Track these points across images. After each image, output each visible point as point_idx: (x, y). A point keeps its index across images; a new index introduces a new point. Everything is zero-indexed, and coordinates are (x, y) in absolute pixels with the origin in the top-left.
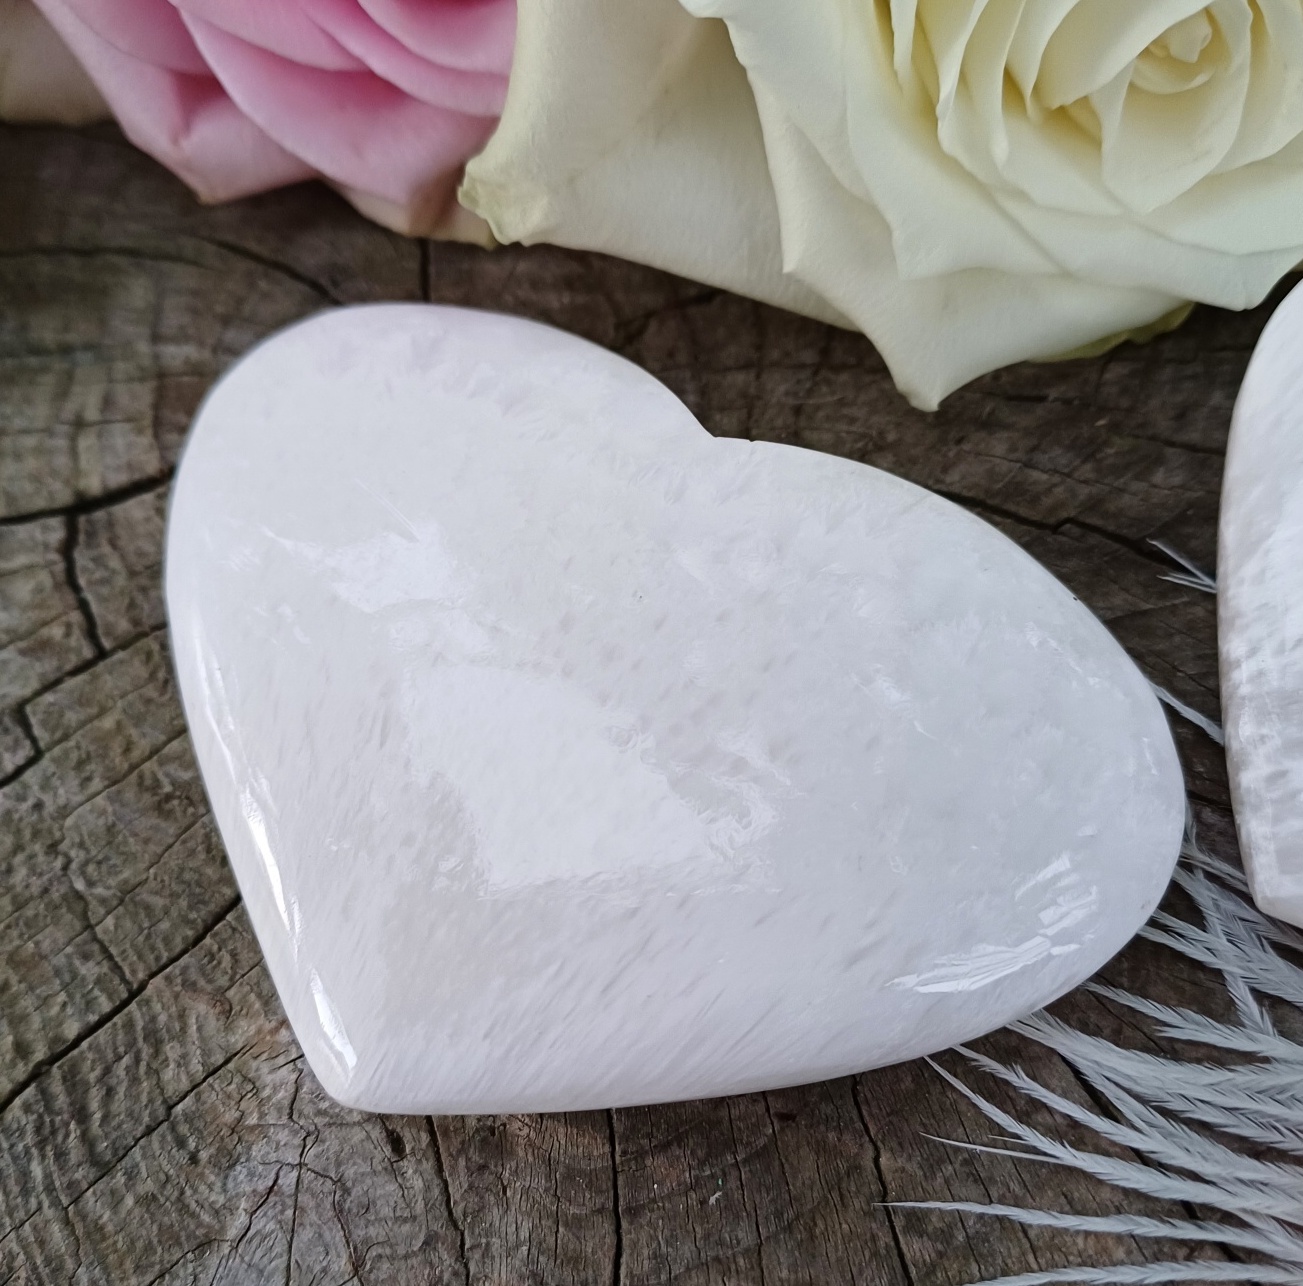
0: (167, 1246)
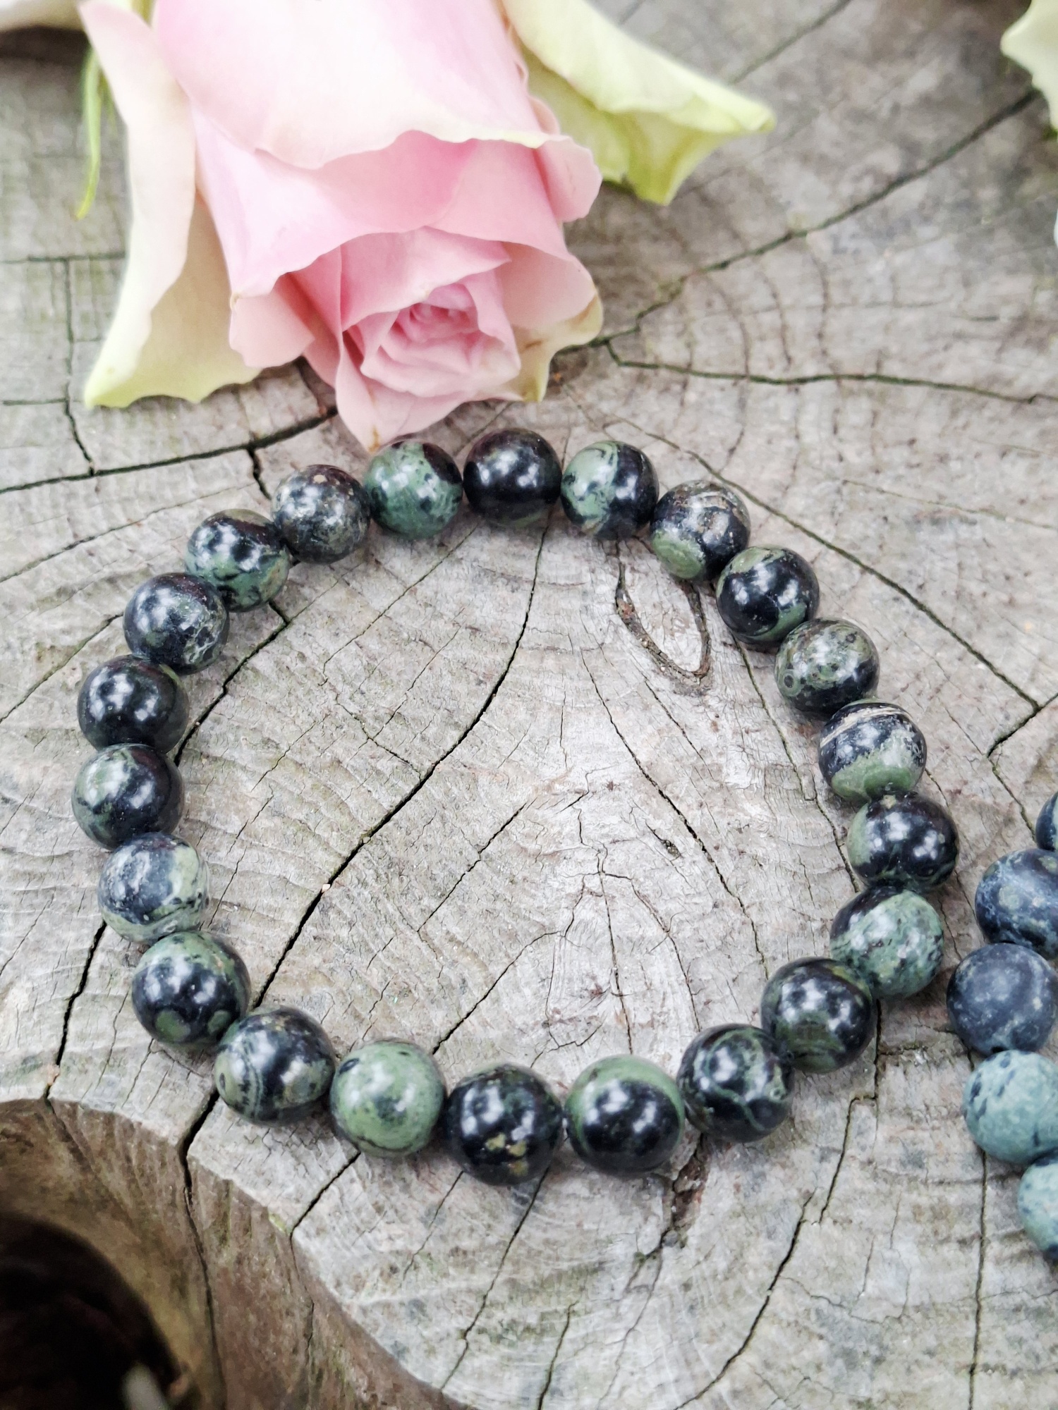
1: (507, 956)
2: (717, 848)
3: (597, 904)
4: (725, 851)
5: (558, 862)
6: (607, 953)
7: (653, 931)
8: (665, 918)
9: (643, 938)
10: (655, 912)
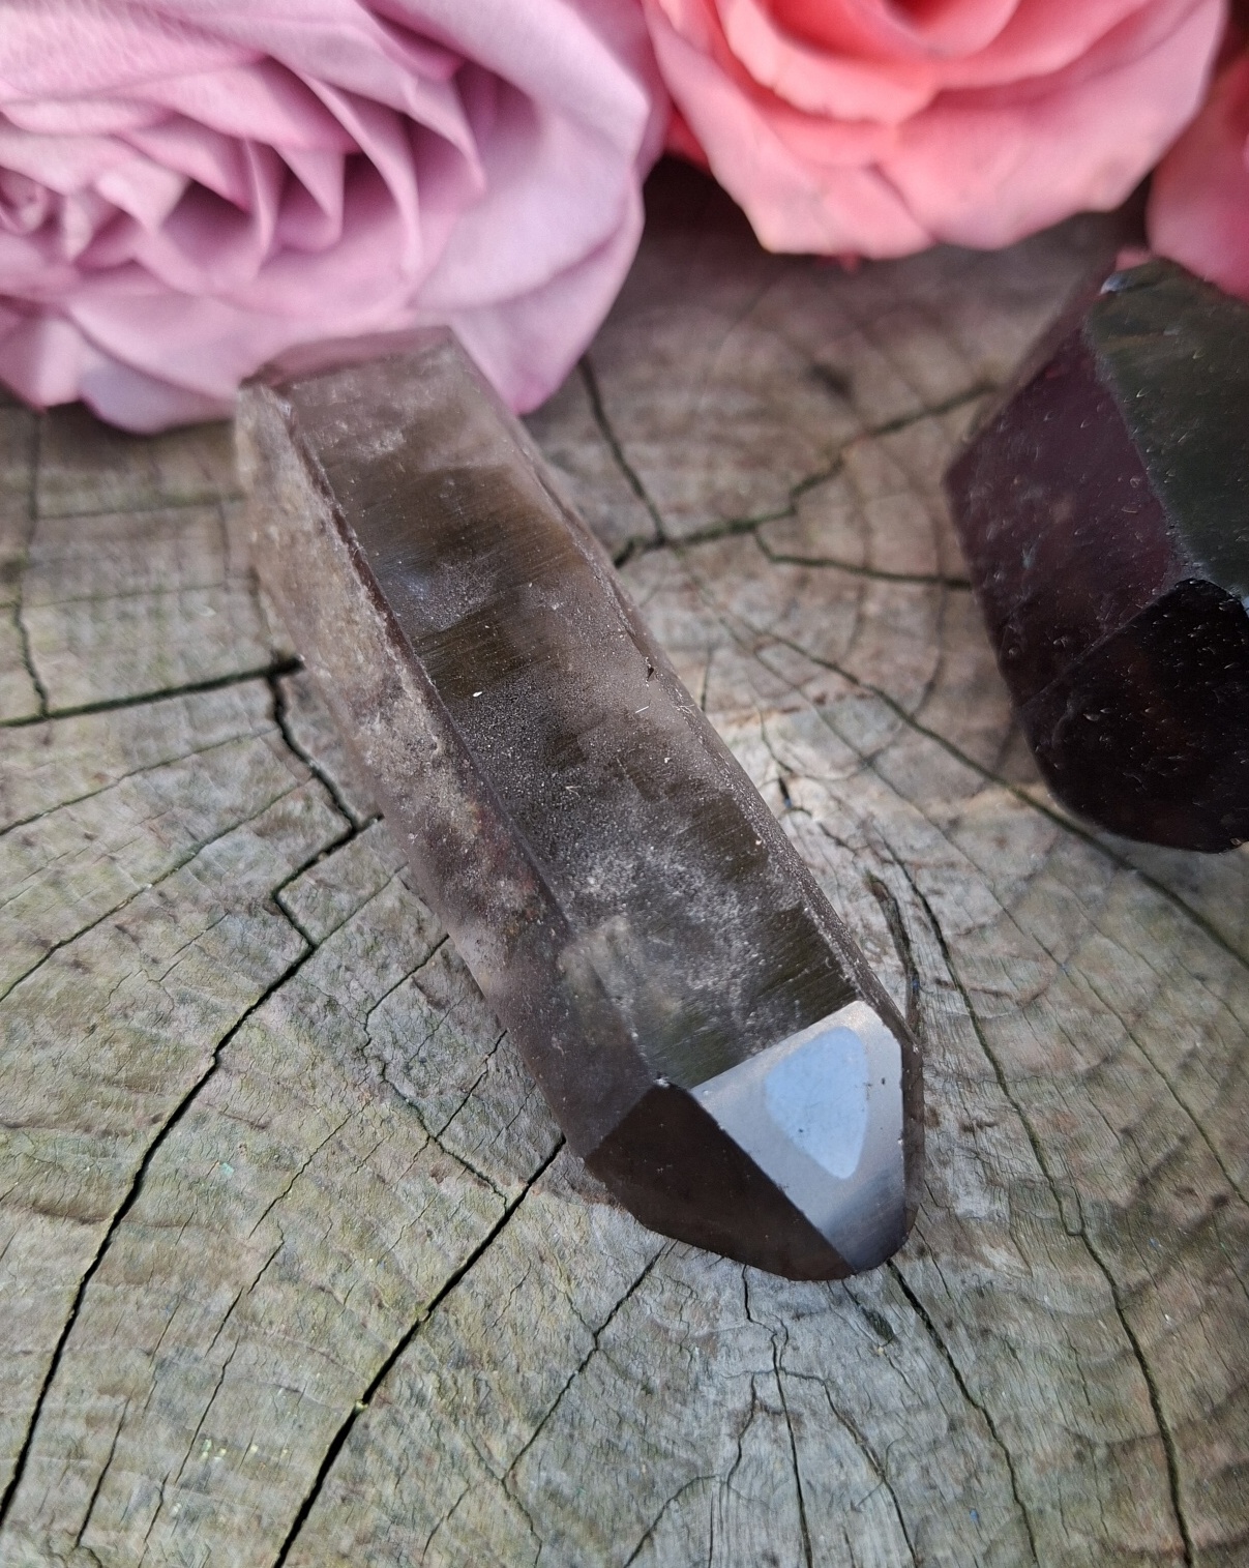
0: (641, 1500)
1: (640, 1519)
2: (949, 1326)
3: (775, 1429)
4: (961, 1331)
5: (714, 1352)
6: (791, 1512)
7: (861, 1474)
8: (878, 1450)
9: (845, 1486)
10: (861, 1440)
